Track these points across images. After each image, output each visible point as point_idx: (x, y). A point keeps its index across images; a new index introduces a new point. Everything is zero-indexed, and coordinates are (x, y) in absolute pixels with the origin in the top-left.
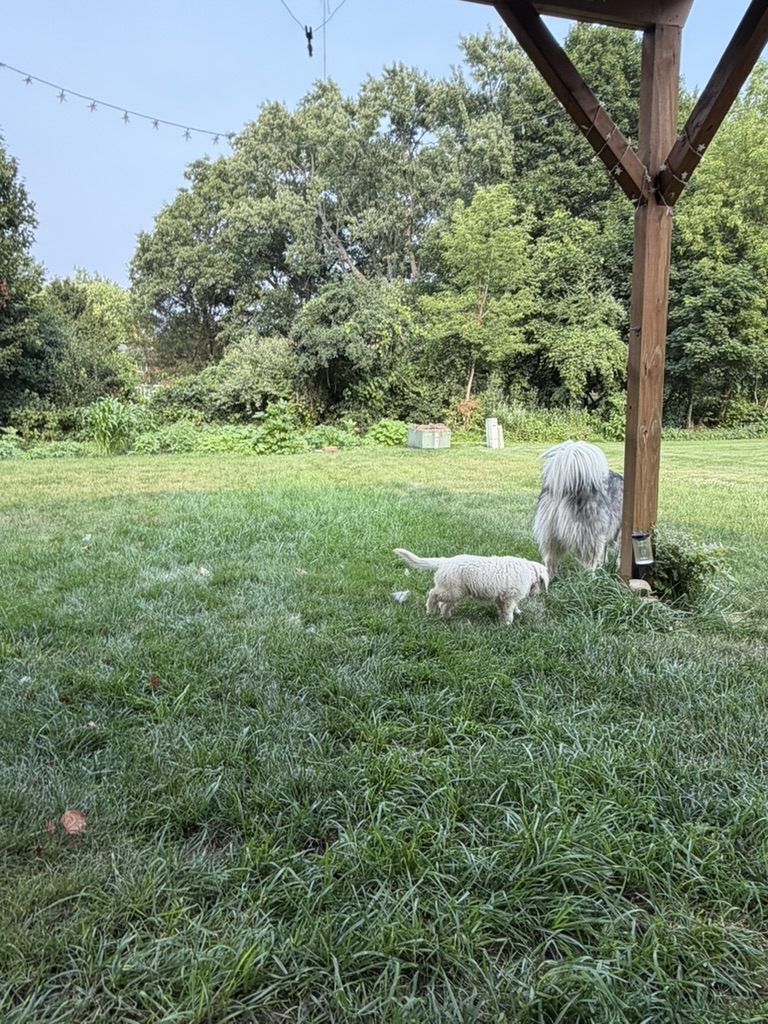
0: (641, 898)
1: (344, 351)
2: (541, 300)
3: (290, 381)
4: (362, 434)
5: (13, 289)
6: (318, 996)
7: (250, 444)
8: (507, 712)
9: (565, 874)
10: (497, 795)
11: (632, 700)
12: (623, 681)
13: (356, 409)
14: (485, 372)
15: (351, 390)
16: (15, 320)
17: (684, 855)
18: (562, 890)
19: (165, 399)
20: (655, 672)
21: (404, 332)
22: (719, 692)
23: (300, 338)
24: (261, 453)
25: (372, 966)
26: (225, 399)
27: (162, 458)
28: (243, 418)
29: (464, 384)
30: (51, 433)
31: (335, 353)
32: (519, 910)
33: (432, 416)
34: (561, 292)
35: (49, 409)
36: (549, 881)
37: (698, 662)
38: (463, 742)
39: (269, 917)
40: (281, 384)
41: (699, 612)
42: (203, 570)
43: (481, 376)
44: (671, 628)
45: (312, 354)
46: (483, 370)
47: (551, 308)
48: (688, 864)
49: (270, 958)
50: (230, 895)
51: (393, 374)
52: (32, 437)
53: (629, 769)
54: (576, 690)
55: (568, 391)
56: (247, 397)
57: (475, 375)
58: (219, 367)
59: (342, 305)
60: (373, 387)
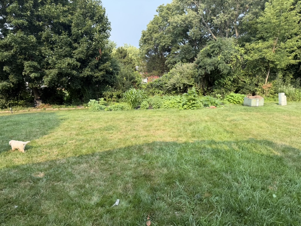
1: (217, 67)
3: (193, 79)
5: (103, 52)
7: (181, 105)
13: (220, 89)
14: (275, 72)
15: (218, 81)
16: (104, 62)
19: (150, 86)
21: (241, 58)
23: (199, 63)
24: (185, 109)
26: (170, 86)
27: (150, 111)
28: (176, 92)
29: (265, 77)
30: (114, 99)
31: (213, 68)
33: (250, 90)
35: (114, 91)
40: (190, 80)
43: (273, 74)
45: (204, 69)
51: (235, 75)
52: (109, 101)
56: (178, 85)
57: (269, 74)
58: (168, 74)
59: (216, 49)
60: (227, 80)
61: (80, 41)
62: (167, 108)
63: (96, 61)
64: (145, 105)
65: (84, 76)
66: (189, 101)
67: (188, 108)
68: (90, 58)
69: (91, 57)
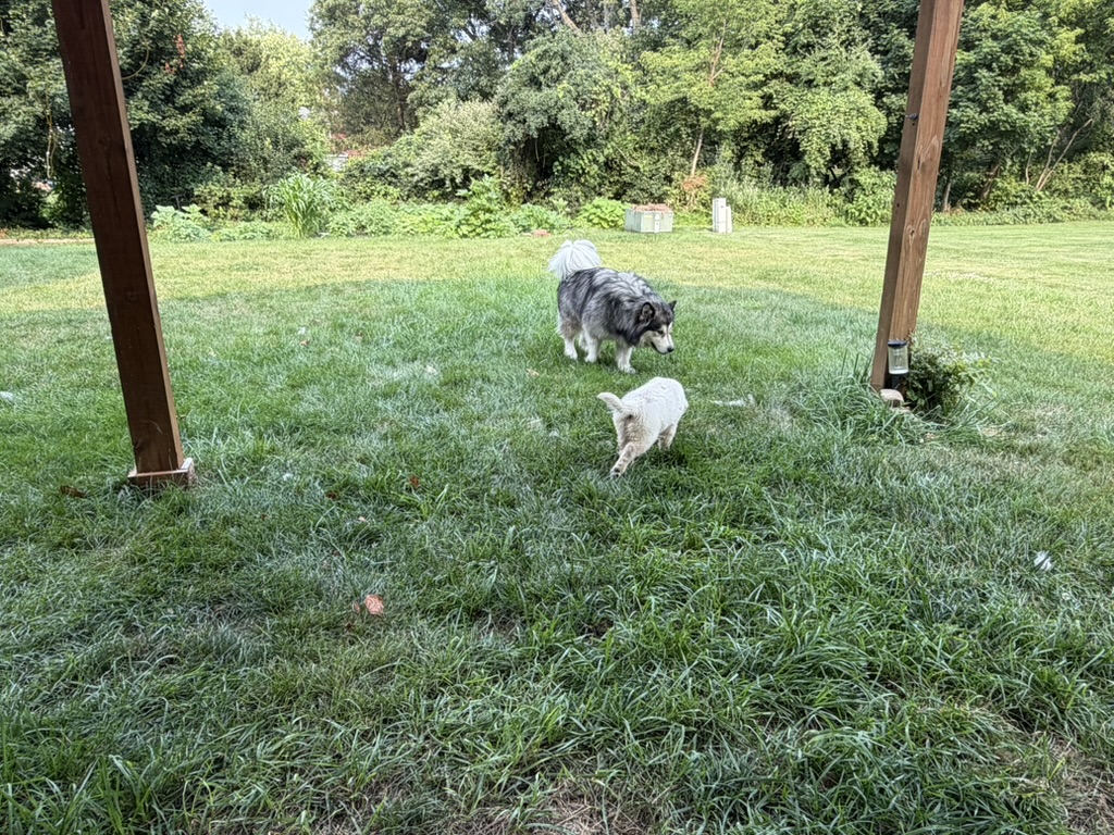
0: (892, 685)
1: (556, 119)
2: (784, 57)
3: (494, 153)
4: (573, 215)
5: (189, 46)
6: (613, 749)
8: (759, 519)
9: (825, 663)
10: (755, 595)
11: (883, 511)
12: (874, 492)
13: (567, 187)
14: (714, 143)
15: (562, 164)
16: (192, 82)
17: (935, 652)
18: (821, 675)
19: (357, 173)
20: (906, 485)
21: (623, 96)
22: (971, 506)
23: (506, 103)
24: (465, 236)
25: (656, 729)
26: (422, 175)
27: (359, 241)
28: (442, 195)
29: (689, 156)
31: (546, 121)
32: (782, 690)
33: (652, 194)
34: (809, 47)
35: (233, 185)
36: (810, 668)
37: (949, 474)
38: (717, 546)
39: (561, 687)
40: (484, 157)
41: (953, 424)
42: (430, 369)
43: (709, 148)
44: (922, 441)
45: (520, 122)
46: (712, 140)
47: (794, 66)
48: (938, 659)
49: (568, 719)
50: (522, 669)
51: (609, 146)
53: (881, 575)
54: (826, 500)
55: (808, 167)
56: (446, 172)
57: (702, 147)
58: (415, 138)
59: (554, 63)
60: (586, 161)
62: (411, 233)
64: (344, 224)
66: (474, 214)
67: (474, 234)
68: (143, 64)
69: (145, 61)
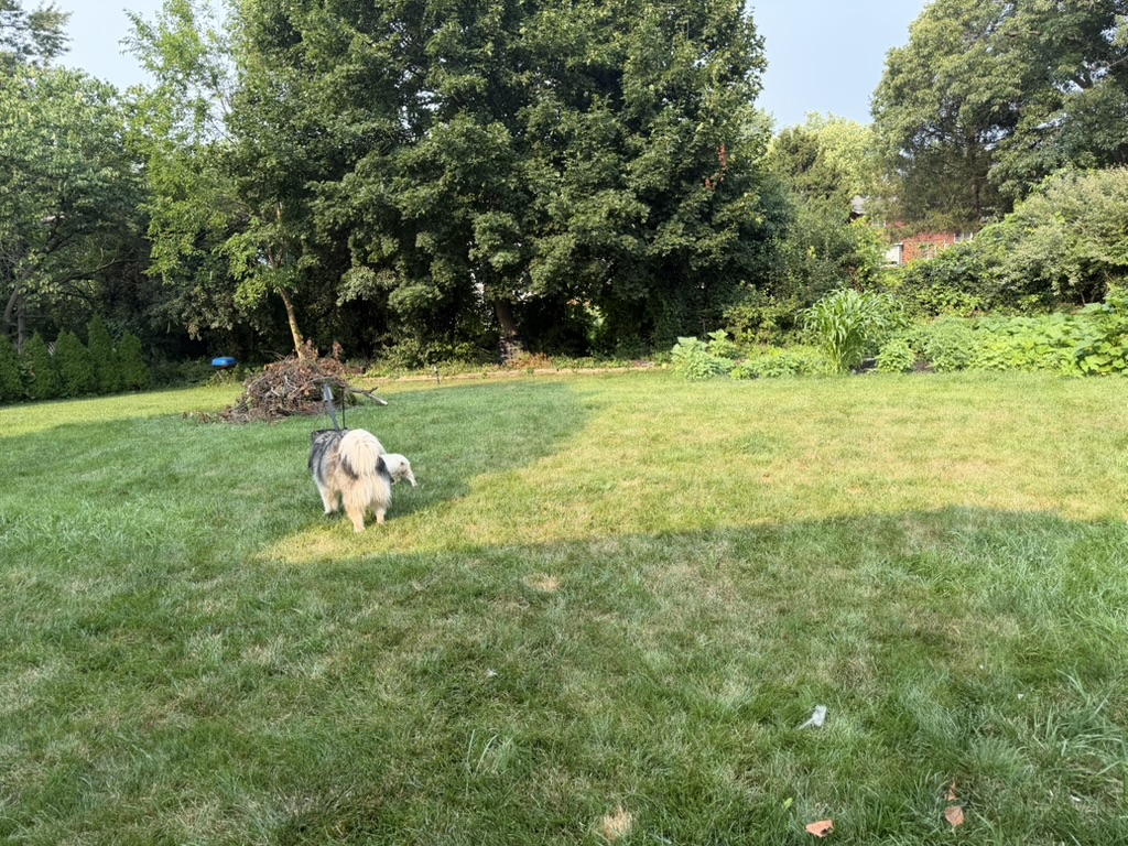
5: (732, 156)
16: (733, 195)
27: (919, 380)
30: (765, 334)
35: (767, 304)
52: (745, 340)
56: (1053, 271)
58: (1007, 225)
61: (651, 125)
62: (1002, 368)
63: (705, 192)
64: (898, 357)
65: (661, 251)
66: (1112, 337)
67: (1108, 368)
68: (684, 184)
69: (686, 180)
